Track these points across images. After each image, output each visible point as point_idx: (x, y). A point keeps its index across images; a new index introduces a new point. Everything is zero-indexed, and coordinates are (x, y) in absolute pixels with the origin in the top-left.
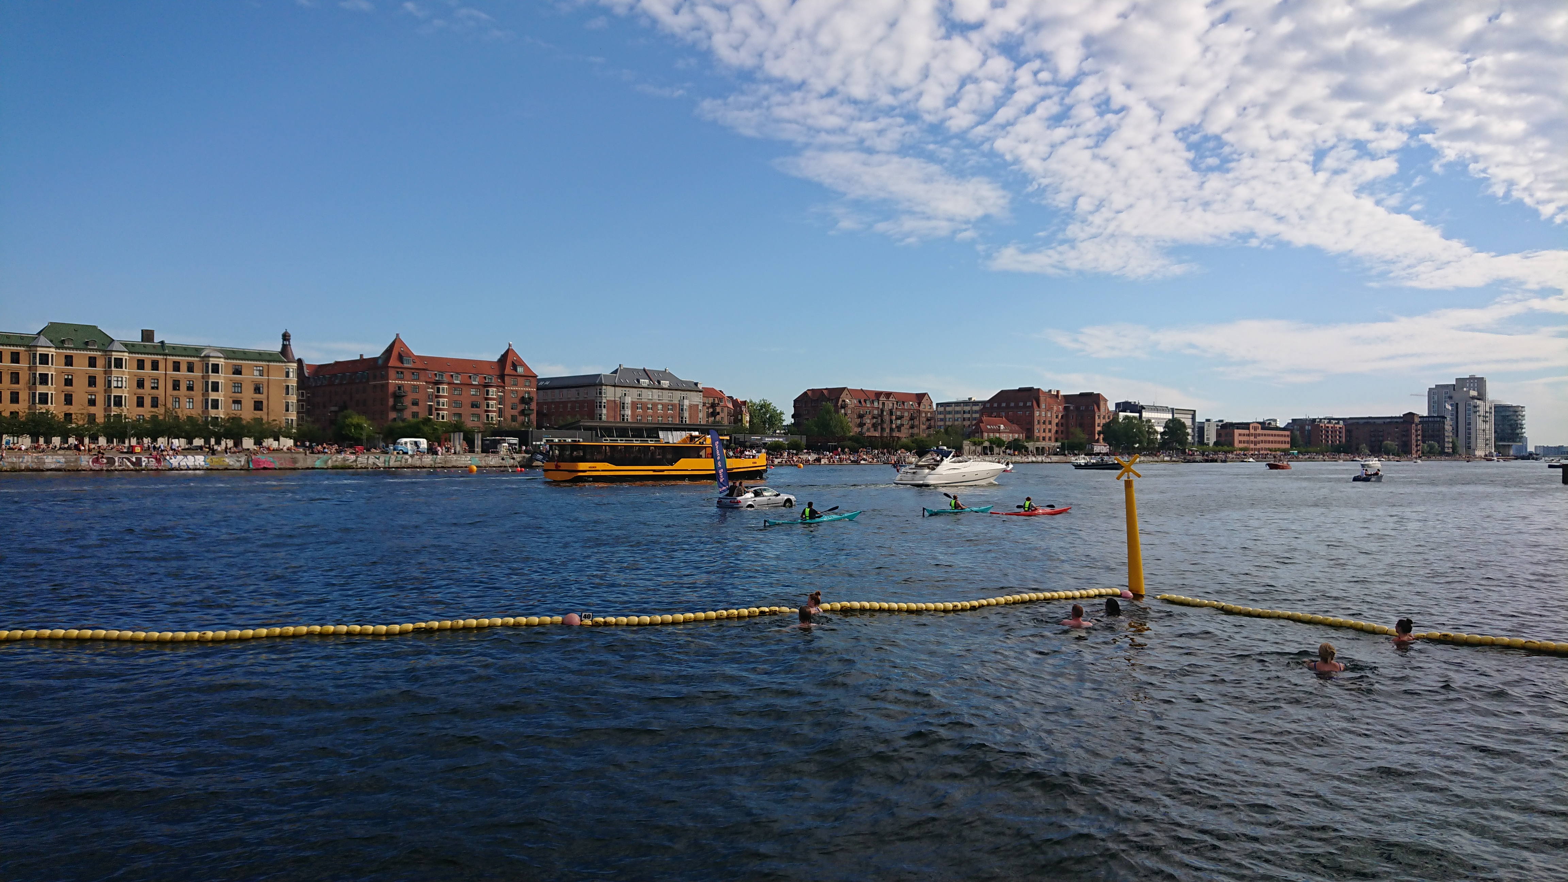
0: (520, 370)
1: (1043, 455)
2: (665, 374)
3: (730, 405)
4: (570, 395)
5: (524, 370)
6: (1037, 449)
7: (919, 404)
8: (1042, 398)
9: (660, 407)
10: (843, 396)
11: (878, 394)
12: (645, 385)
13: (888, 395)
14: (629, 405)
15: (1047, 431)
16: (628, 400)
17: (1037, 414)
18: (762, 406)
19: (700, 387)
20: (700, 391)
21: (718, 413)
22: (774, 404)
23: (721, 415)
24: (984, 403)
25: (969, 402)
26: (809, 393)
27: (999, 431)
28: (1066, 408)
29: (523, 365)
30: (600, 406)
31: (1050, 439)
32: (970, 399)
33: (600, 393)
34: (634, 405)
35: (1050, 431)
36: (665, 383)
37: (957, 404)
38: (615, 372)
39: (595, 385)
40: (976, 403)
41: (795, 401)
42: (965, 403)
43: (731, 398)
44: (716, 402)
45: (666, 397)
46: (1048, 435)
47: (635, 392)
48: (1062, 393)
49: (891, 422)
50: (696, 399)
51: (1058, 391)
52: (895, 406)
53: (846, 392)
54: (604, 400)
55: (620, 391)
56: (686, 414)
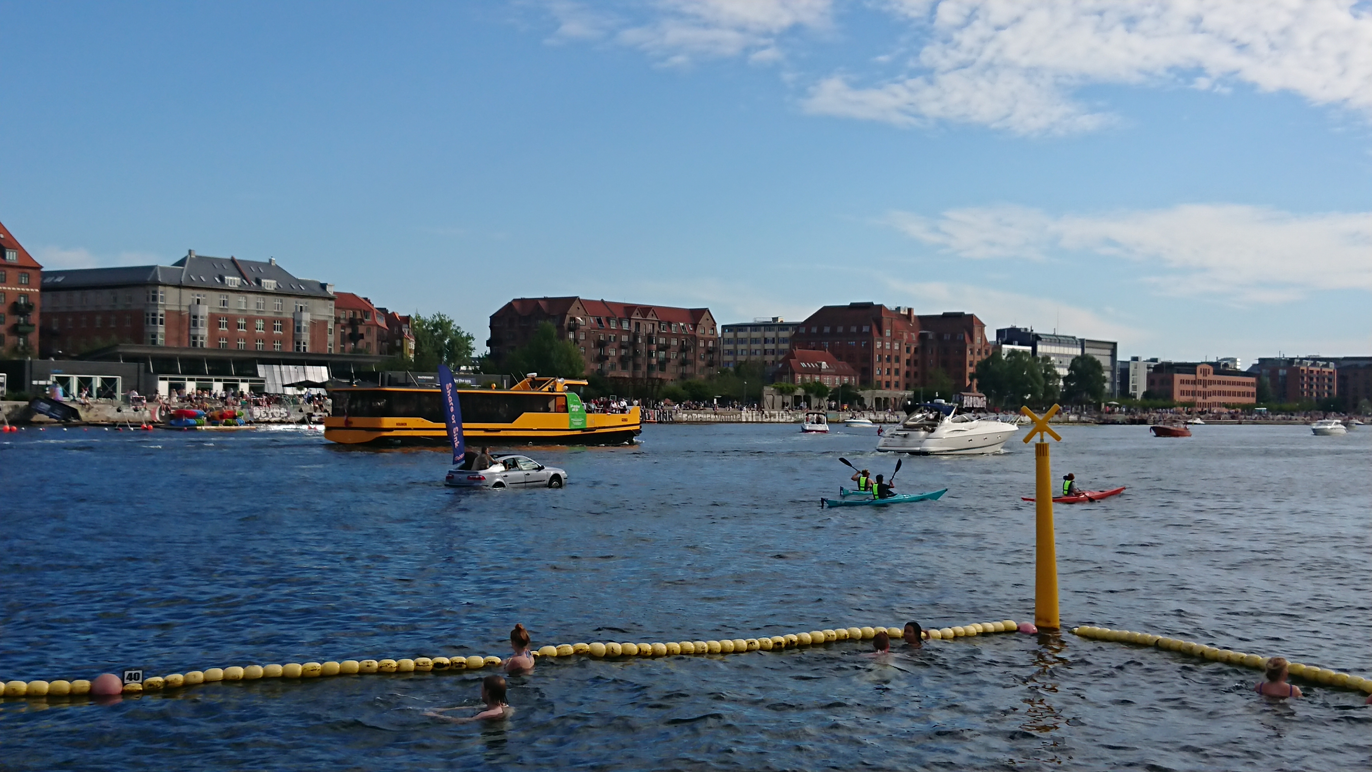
0: (11, 256)
1: (886, 409)
2: (271, 269)
3: (382, 323)
4: (102, 300)
5: (19, 257)
6: (878, 400)
7: (695, 326)
8: (886, 320)
9: (260, 323)
10: (572, 310)
11: (629, 309)
12: (235, 286)
13: (645, 310)
14: (206, 320)
15: (893, 372)
16: (204, 311)
17: (879, 345)
18: (437, 326)
19: (330, 290)
20: (331, 299)
21: (362, 336)
22: (457, 323)
23: (367, 339)
24: (796, 326)
25: (774, 325)
26: (517, 306)
27: (819, 371)
28: (922, 337)
29: (16, 246)
30: (154, 321)
31: (897, 385)
32: (775, 319)
33: (155, 298)
34: (214, 320)
35: (897, 372)
36: (269, 284)
37: (755, 327)
38: (181, 263)
39: (143, 284)
40: (785, 326)
41: (493, 318)
42: (767, 326)
43: (384, 311)
44: (359, 316)
45: (271, 307)
46: (895, 378)
47: (216, 297)
48: (916, 313)
49: (650, 354)
50: (325, 311)
51: (910, 310)
52: (656, 328)
53: (576, 304)
54: (161, 311)
55: (189, 296)
56: (306, 337)
